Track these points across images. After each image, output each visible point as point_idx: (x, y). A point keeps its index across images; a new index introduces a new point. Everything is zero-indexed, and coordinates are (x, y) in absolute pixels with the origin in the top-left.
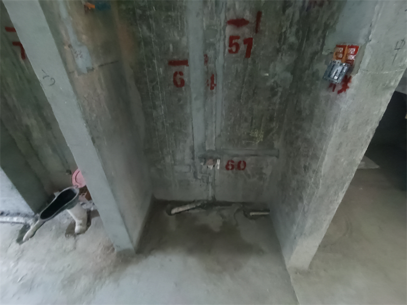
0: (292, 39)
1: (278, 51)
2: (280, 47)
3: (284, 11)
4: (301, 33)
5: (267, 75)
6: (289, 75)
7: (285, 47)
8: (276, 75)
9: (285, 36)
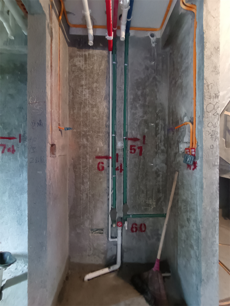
0: (163, 148)
1: (156, 153)
2: (157, 151)
3: (156, 136)
4: (166, 145)
5: (152, 165)
6: (164, 165)
7: (160, 151)
8: (157, 165)
9: (159, 147)
